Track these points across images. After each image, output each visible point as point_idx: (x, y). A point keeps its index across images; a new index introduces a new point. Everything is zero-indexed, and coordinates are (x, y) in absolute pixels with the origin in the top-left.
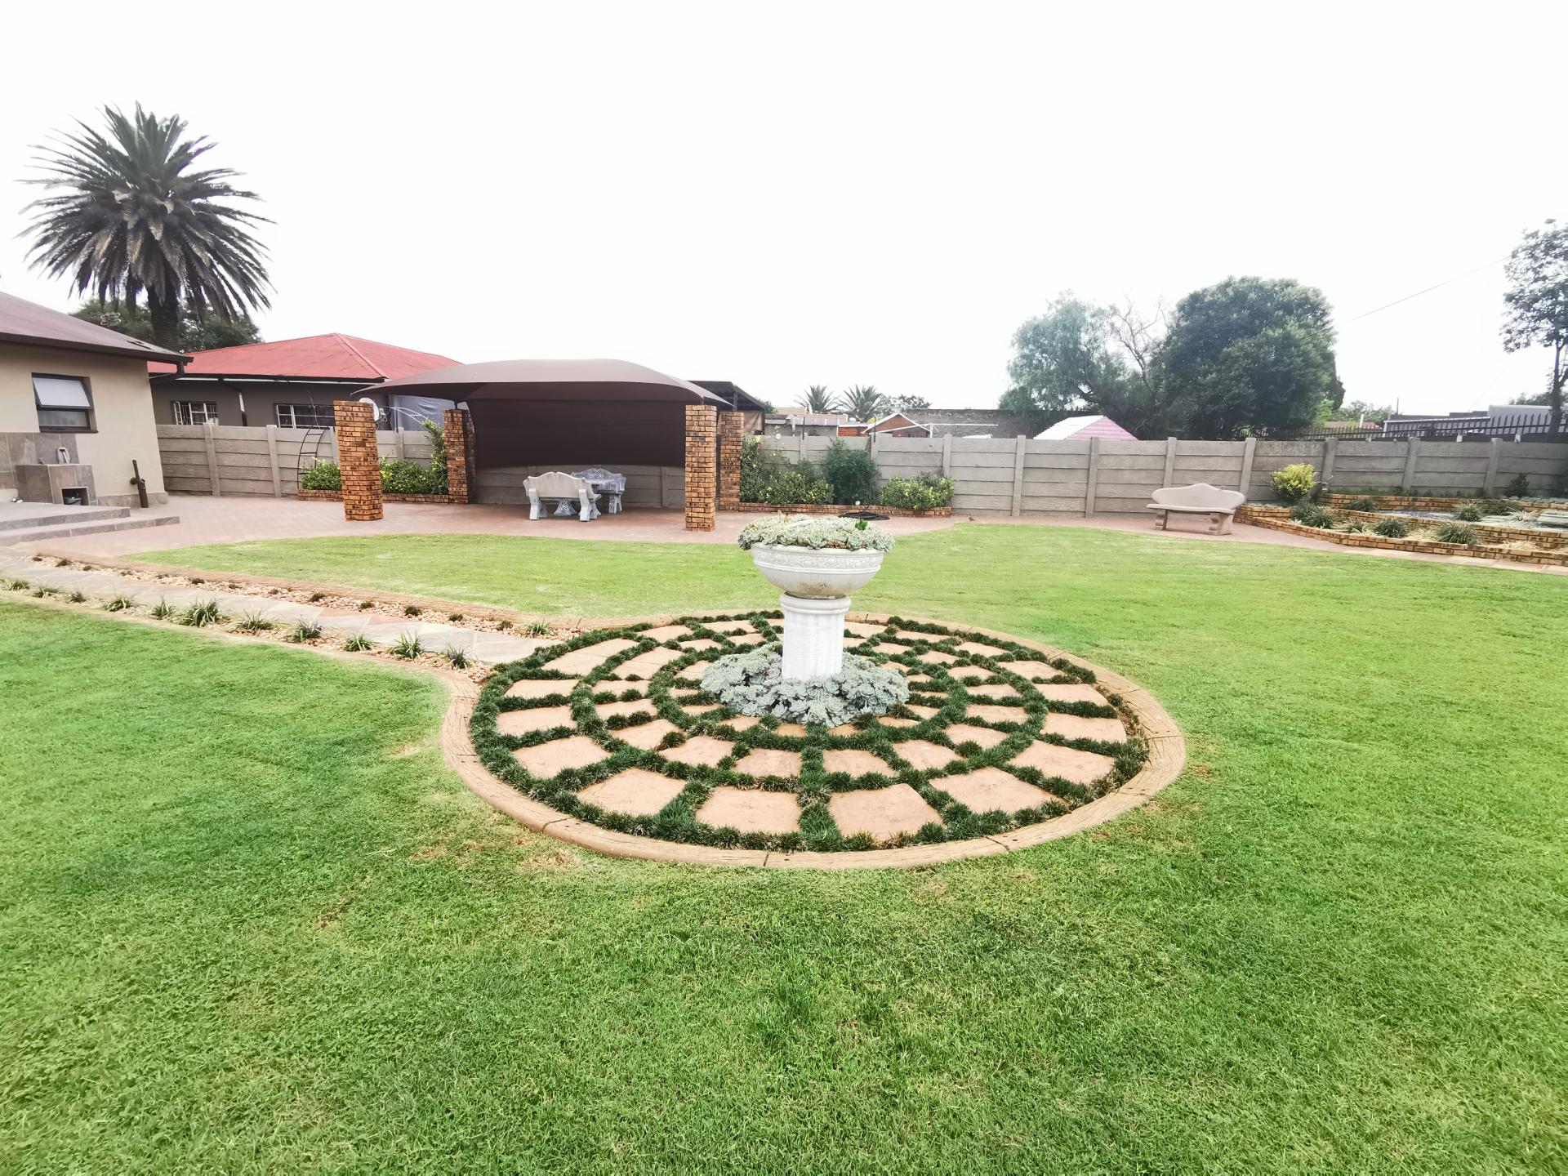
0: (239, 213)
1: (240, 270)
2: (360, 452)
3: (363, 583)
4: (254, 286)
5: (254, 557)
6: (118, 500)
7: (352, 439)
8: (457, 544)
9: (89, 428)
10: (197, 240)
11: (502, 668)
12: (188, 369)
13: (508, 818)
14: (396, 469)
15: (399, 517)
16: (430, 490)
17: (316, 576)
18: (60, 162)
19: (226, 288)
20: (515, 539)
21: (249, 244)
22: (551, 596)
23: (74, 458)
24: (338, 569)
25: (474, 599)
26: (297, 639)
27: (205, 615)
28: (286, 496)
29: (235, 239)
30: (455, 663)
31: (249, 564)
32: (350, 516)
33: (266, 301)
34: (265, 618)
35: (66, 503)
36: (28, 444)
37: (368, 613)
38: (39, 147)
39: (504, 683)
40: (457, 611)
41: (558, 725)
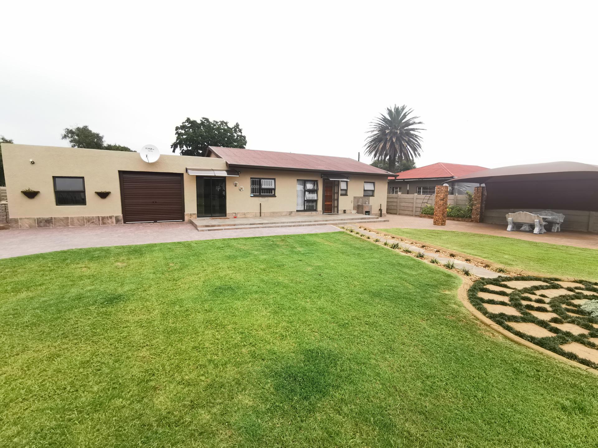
0: (416, 129)
1: (414, 146)
2: (442, 202)
3: (437, 244)
4: (417, 150)
5: (407, 233)
6: (376, 215)
7: (440, 198)
8: (472, 236)
9: (373, 196)
10: (404, 140)
11: (483, 279)
12: (397, 178)
13: (477, 319)
14: (452, 208)
15: (451, 225)
16: (464, 216)
17: (424, 240)
18: (375, 125)
19: (409, 152)
20: (498, 237)
21: (417, 138)
22: (510, 260)
23: (369, 203)
24: (430, 239)
25: (476, 255)
26: (417, 257)
27: (395, 246)
28: (416, 216)
29: (414, 137)
30: (465, 273)
31: (406, 235)
32: (435, 223)
33: (419, 155)
34: (410, 250)
35: (366, 214)
36: (361, 200)
37: (438, 254)
38: (371, 122)
39: (483, 283)
40: (468, 258)
41: (503, 301)
